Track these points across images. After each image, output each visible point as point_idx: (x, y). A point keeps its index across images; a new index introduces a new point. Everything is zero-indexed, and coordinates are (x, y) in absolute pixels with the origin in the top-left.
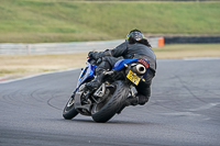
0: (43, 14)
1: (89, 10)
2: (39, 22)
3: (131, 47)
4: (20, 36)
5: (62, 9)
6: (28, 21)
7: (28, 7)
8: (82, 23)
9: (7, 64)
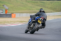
0: (35, 5)
1: (48, 4)
2: (34, 7)
3: (40, 13)
4: (28, 11)
5: (40, 3)
6: (30, 7)
7: (31, 3)
8: (46, 7)
9: (24, 19)
